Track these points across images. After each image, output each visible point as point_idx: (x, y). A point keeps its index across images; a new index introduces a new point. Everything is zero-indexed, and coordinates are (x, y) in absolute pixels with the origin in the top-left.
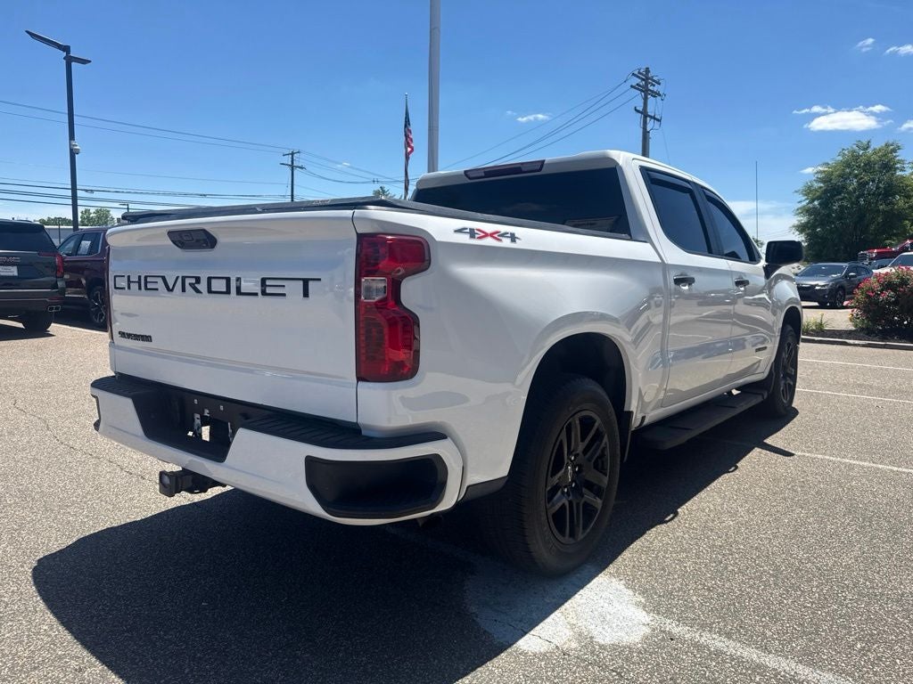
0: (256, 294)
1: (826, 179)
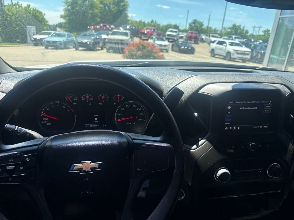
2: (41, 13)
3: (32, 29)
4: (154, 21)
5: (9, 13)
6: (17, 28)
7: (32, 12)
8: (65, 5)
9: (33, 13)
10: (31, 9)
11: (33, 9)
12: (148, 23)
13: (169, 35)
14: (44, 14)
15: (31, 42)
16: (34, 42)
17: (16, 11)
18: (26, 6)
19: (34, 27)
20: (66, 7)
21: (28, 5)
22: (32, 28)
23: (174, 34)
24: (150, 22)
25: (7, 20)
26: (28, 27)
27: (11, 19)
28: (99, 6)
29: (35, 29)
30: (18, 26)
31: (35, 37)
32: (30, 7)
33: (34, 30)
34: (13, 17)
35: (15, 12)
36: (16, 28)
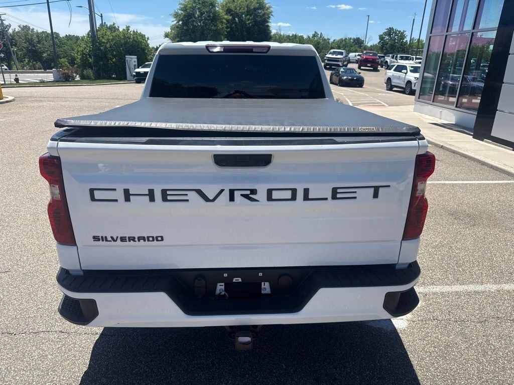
0: (326, 199)
1: (184, 9)
2: (143, 36)
3: (132, 60)
4: (319, 33)
5: (103, 40)
6: (114, 60)
7: (132, 37)
8: (174, 19)
9: (134, 38)
10: (131, 32)
11: (134, 32)
12: (309, 37)
13: (330, 59)
14: (148, 39)
15: (132, 78)
16: (136, 78)
17: (113, 36)
18: (125, 28)
19: (136, 57)
20: (175, 22)
21: (127, 27)
22: (132, 58)
23: (339, 56)
24: (311, 36)
25: (100, 50)
26: (128, 57)
27: (106, 48)
28: (224, 18)
29: (136, 60)
30: (114, 56)
31: (137, 70)
32: (129, 30)
33: (135, 62)
34: (108, 46)
35: (111, 38)
36: (111, 59)
